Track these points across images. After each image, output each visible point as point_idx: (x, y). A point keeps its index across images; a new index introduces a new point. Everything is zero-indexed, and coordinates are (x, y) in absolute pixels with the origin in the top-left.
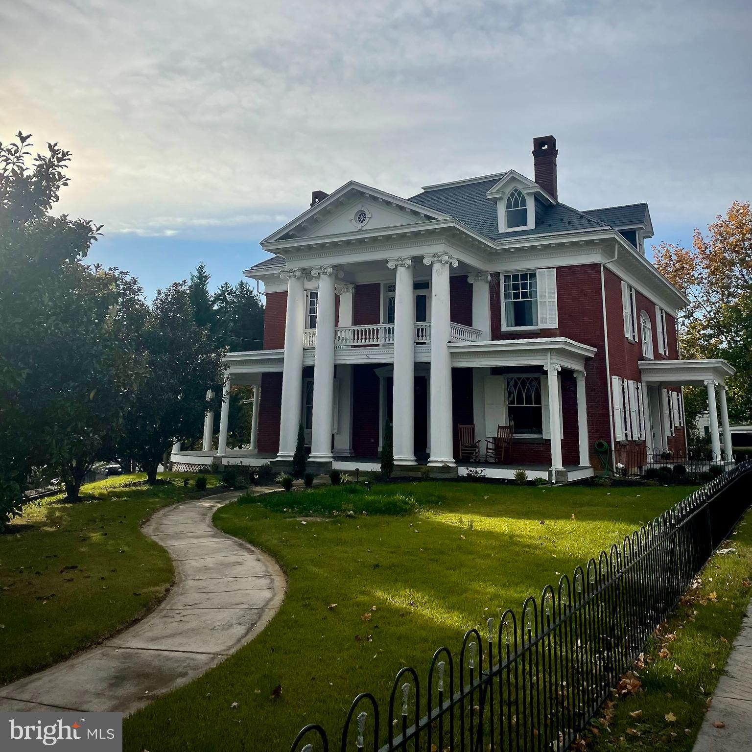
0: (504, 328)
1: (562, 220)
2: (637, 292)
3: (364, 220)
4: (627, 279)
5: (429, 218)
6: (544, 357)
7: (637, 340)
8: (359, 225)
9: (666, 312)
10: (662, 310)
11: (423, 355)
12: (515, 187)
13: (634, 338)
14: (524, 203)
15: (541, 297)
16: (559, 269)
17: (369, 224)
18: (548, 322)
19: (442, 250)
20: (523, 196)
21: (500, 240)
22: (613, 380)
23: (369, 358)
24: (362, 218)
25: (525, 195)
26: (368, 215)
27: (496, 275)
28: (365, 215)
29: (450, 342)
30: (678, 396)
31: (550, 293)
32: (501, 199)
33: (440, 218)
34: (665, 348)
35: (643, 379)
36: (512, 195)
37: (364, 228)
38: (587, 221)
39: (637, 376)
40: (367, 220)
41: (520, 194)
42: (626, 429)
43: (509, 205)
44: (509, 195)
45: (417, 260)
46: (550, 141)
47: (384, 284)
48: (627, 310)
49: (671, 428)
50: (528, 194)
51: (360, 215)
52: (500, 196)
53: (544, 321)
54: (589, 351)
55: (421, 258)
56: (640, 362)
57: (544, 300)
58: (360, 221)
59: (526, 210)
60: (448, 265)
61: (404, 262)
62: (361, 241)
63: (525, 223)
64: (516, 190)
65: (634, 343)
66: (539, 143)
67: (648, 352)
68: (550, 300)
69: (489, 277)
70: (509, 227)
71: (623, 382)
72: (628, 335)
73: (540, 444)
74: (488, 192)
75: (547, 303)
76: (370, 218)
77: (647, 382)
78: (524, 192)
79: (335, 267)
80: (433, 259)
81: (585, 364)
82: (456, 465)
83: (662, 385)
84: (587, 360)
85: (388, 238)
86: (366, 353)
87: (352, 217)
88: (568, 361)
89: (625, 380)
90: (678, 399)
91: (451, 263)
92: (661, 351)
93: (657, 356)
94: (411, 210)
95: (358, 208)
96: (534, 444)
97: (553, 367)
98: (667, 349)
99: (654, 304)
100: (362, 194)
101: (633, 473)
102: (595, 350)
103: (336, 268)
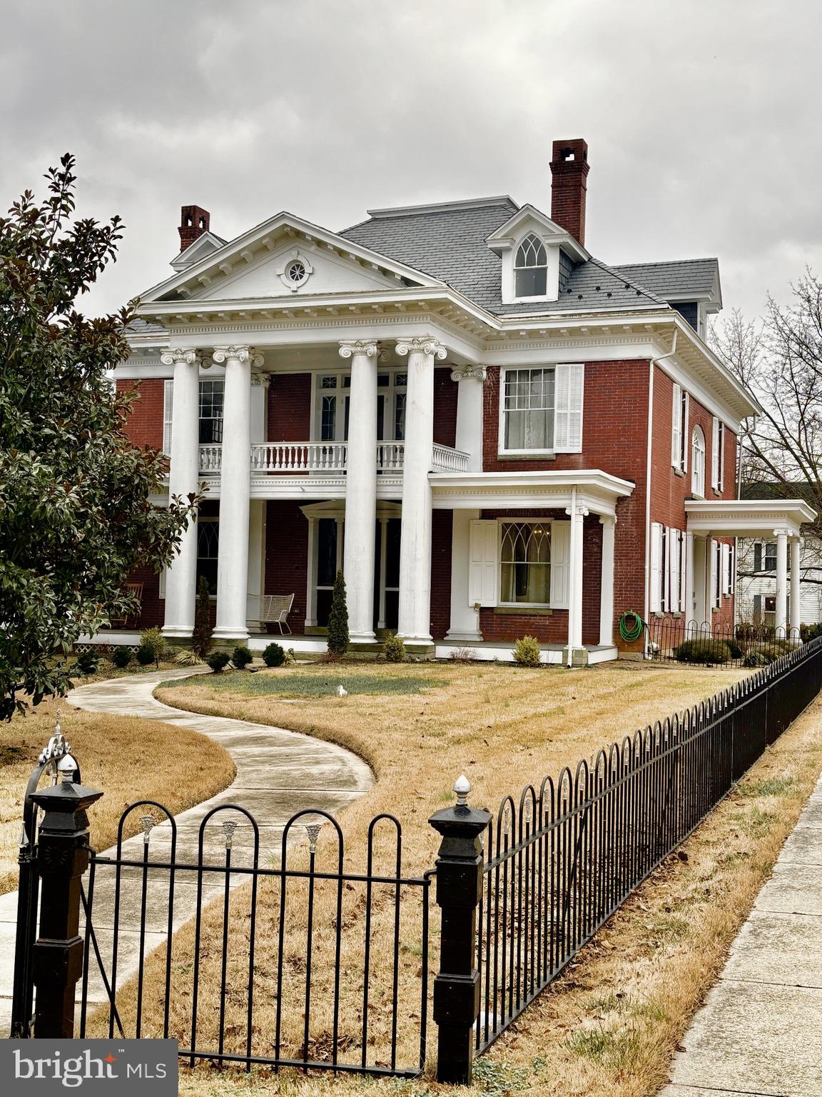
0: (502, 451)
1: (598, 289)
2: (693, 398)
3: (301, 277)
4: (682, 380)
5: (407, 282)
6: (567, 497)
7: (686, 470)
8: (294, 285)
9: (725, 426)
10: (720, 423)
11: (389, 489)
12: (531, 231)
13: (682, 468)
14: (543, 259)
15: (560, 406)
16: (589, 365)
17: (311, 285)
18: (568, 444)
19: (424, 334)
20: (543, 248)
21: (504, 316)
22: (653, 529)
23: (304, 491)
24: (298, 273)
25: (546, 248)
26: (308, 270)
27: (494, 370)
28: (302, 268)
29: (431, 472)
30: (731, 550)
31: (573, 401)
32: (508, 249)
33: (427, 284)
34: (719, 480)
35: (688, 526)
36: (526, 244)
37: (301, 292)
38: (635, 293)
39: (682, 522)
40: (306, 276)
41: (537, 243)
42: (663, 598)
43: (520, 261)
44: (521, 245)
45: (386, 347)
46: (579, 147)
47: (317, 375)
48: (677, 428)
49: (718, 596)
50: (551, 246)
51: (293, 268)
52: (508, 245)
53: (562, 441)
54: (624, 488)
55: (392, 344)
56: (687, 502)
57: (564, 411)
58: (293, 277)
59: (545, 269)
60: (432, 357)
61: (365, 348)
62: (298, 312)
63: (542, 291)
64: (532, 237)
65: (681, 473)
66: (561, 149)
67: (698, 488)
68: (573, 411)
69: (485, 373)
70: (518, 295)
71: (664, 531)
72: (676, 463)
73: (546, 616)
74: (489, 238)
75: (569, 415)
76: (310, 274)
77: (693, 531)
78: (545, 242)
79: (252, 349)
80: (410, 347)
81: (616, 506)
82: (433, 644)
83: (711, 534)
84: (621, 500)
85: (342, 310)
86: (301, 484)
87: (281, 270)
88: (596, 501)
89: (667, 528)
90: (730, 555)
91: (436, 355)
92: (715, 485)
93: (710, 493)
94: (380, 267)
95: (291, 256)
96: (536, 616)
97: (578, 510)
98: (722, 483)
99: (712, 415)
100: (299, 234)
101: (667, 655)
102: (633, 485)
103: (252, 351)
